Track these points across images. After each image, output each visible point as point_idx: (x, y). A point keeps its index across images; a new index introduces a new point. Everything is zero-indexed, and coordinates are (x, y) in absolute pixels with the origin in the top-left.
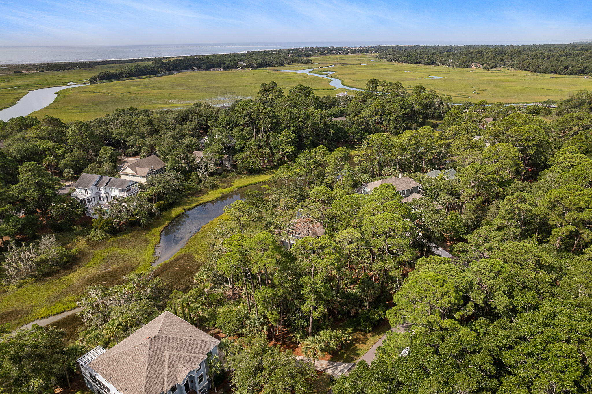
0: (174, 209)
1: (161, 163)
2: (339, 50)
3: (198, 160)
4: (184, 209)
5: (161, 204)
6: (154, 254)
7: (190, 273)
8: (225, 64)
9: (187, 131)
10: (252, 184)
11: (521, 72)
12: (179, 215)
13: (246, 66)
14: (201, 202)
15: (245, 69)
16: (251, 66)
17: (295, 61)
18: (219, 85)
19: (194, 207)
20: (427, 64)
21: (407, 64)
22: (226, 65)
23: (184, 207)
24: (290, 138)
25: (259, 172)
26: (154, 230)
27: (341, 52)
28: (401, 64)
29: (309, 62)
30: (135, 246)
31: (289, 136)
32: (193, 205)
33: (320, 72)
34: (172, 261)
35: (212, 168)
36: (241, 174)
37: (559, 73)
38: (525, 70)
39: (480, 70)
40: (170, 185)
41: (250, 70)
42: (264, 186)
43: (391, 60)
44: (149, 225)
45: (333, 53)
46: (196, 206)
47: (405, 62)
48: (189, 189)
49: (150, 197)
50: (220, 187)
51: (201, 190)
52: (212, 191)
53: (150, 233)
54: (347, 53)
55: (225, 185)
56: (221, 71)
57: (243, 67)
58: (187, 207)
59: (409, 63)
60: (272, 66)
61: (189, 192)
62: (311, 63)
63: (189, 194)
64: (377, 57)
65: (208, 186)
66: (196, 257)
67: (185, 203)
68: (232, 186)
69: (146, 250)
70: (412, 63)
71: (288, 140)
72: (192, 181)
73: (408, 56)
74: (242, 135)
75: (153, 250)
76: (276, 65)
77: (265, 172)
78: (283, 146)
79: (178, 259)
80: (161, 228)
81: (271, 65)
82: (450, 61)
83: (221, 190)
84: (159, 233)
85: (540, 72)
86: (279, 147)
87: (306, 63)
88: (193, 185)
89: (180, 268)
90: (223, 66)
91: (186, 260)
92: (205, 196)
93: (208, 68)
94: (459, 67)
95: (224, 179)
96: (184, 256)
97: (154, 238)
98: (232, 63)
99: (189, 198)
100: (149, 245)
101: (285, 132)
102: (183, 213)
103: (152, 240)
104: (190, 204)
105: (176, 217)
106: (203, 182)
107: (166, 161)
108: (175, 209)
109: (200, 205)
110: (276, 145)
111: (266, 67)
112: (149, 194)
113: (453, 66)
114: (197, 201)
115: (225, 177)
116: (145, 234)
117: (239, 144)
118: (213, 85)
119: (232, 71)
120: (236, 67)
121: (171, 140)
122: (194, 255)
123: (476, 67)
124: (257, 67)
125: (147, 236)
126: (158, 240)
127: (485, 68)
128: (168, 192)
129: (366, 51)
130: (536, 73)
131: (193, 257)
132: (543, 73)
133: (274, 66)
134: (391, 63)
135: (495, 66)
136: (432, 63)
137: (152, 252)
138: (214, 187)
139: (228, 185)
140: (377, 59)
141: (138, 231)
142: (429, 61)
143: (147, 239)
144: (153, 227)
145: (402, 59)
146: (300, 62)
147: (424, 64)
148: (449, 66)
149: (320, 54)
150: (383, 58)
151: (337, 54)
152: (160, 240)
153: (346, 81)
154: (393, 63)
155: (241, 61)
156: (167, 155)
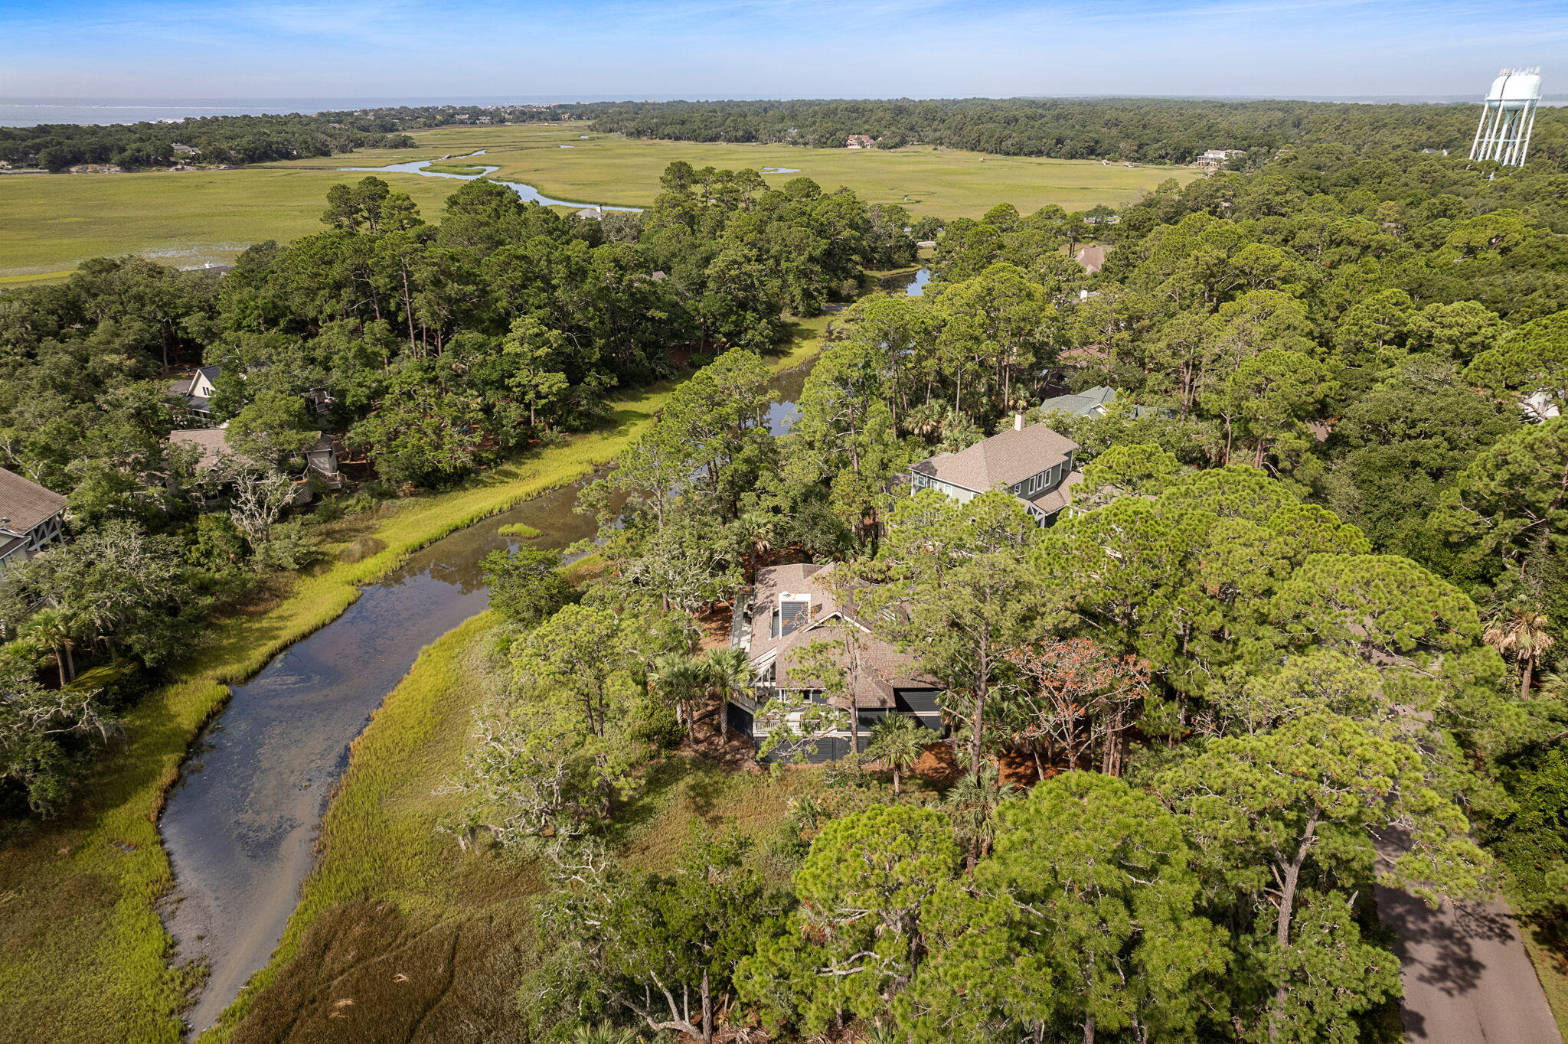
0: (172, 690)
1: (41, 496)
2: (475, 115)
3: (208, 463)
4: (223, 681)
5: (106, 684)
6: (169, 952)
7: (428, 1006)
8: (122, 150)
9: (113, 359)
10: (456, 529)
11: (965, 154)
12: (211, 716)
13: (205, 157)
14: (286, 635)
15: (203, 168)
16: (220, 157)
17: (360, 144)
18: (132, 213)
19: (264, 665)
20: (737, 140)
21: (684, 144)
22: (128, 153)
23: (222, 671)
24: (546, 343)
25: (459, 479)
26: (117, 818)
27: (485, 119)
28: (666, 142)
29: (405, 143)
30: (36, 939)
31: (537, 339)
32: (257, 655)
33: (457, 170)
34: (298, 967)
35: (280, 488)
36: (393, 496)
37: (1048, 155)
38: (973, 150)
39: (871, 150)
40: (137, 587)
41: (218, 172)
42: (505, 529)
43: (638, 134)
44: (78, 796)
45: (462, 122)
46: (272, 656)
47: (677, 139)
48: (204, 588)
49: (43, 661)
50: (337, 558)
51: (262, 586)
52: (308, 581)
53: (98, 839)
54: (502, 121)
55: (354, 546)
56: (112, 172)
57: (193, 160)
58: (233, 669)
59: (689, 139)
60: (294, 158)
61: (209, 600)
62: (412, 146)
63: (215, 609)
64: (591, 128)
65: (289, 562)
66: (405, 906)
67: (216, 656)
68: (379, 547)
69: (114, 942)
70: (695, 138)
71: (542, 352)
72: (208, 554)
73: (683, 123)
74: (362, 351)
75: (156, 932)
76: (304, 154)
77: (483, 476)
78: (523, 376)
79: (321, 946)
80: (148, 800)
81: (287, 156)
82: (794, 132)
83: (344, 571)
84: (148, 828)
85: (1008, 154)
86: (511, 382)
87: (396, 146)
88: (221, 570)
89: (356, 992)
90: (116, 158)
91: (366, 941)
92: (287, 607)
93: (59, 164)
94: (821, 143)
95: (336, 525)
96: (343, 919)
97: (131, 861)
98: (149, 148)
99: (221, 628)
100: (121, 905)
101: (523, 326)
102: (226, 702)
103: (126, 879)
104: (239, 651)
105: (202, 727)
106: (259, 549)
107: (65, 485)
108: (179, 687)
109: (284, 647)
110: (495, 377)
111: (275, 160)
112: (30, 650)
113: (805, 144)
114: (266, 634)
115: (335, 515)
116: (73, 854)
117: (360, 385)
118: (102, 214)
119: (154, 173)
120: (166, 159)
121: (54, 401)
122: (392, 896)
123: (861, 144)
124: (243, 161)
125: (87, 863)
126: (160, 867)
127: (883, 147)
128: (125, 620)
129: (554, 115)
130: (998, 156)
131: (393, 911)
132: (1015, 154)
133: (299, 157)
134: (638, 142)
135: (903, 143)
136: (749, 138)
137: (158, 945)
138: (310, 564)
139: (364, 543)
140: (595, 134)
141: (23, 846)
142: (741, 133)
143: (94, 880)
144: (103, 806)
145: (668, 130)
146: (375, 145)
147: (729, 141)
148: (795, 143)
149: (425, 125)
150: (611, 131)
151: (473, 123)
152: (170, 864)
153: (550, 188)
154: (645, 140)
155: (182, 143)
156: (65, 459)
